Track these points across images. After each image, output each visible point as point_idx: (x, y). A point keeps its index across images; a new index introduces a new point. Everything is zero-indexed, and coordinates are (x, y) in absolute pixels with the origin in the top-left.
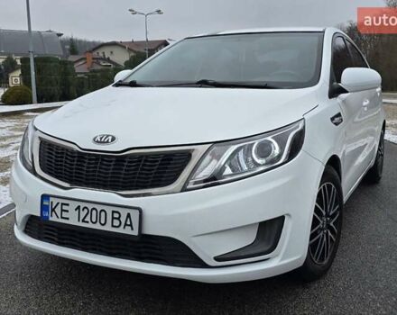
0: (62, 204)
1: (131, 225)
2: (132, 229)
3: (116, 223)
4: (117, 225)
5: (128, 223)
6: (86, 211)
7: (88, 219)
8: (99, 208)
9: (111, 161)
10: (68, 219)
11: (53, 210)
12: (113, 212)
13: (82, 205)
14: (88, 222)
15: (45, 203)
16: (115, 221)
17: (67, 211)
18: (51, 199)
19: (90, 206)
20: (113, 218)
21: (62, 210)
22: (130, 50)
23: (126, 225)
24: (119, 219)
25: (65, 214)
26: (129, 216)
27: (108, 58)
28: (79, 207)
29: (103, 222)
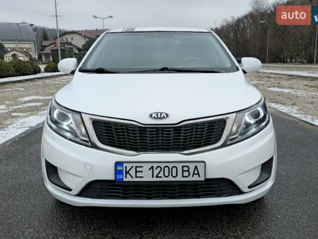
0: (136, 167)
1: (198, 174)
2: (199, 176)
3: (186, 174)
4: (187, 175)
5: (196, 172)
6: (159, 169)
7: (161, 174)
8: (171, 165)
9: (170, 131)
10: (142, 177)
11: (127, 173)
12: (183, 167)
13: (155, 165)
14: (161, 177)
15: (119, 168)
16: (184, 173)
17: (142, 172)
18: (125, 165)
19: (163, 165)
20: (183, 171)
21: (136, 172)
22: (85, 37)
23: (194, 174)
24: (188, 171)
25: (139, 174)
26: (196, 167)
27: (71, 43)
28: (152, 167)
29: (174, 175)
